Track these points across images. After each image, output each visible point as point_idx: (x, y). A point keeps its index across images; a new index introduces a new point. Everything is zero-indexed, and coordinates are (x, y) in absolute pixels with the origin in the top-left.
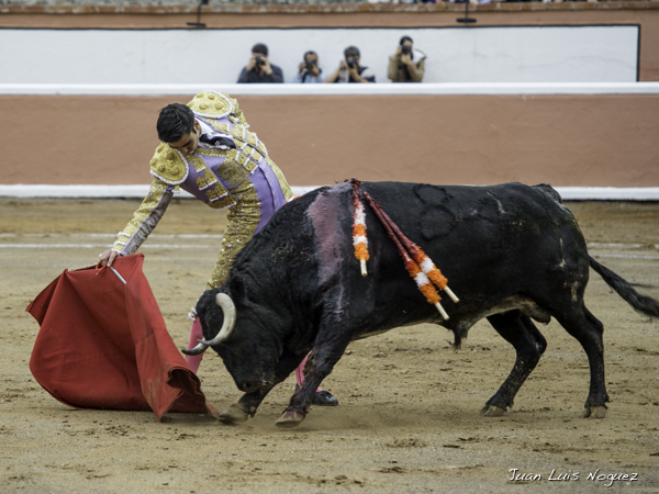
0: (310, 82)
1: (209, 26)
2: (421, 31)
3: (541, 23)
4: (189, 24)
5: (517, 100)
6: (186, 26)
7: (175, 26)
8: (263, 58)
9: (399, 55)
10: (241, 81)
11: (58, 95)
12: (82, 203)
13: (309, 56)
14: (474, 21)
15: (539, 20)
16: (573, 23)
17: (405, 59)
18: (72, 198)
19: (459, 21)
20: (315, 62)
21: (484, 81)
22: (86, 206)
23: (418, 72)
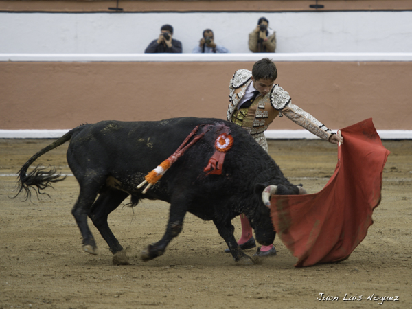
0: (208, 52)
1: (125, 10)
2: (284, 14)
3: (371, 8)
4: (110, 8)
5: (353, 65)
6: (108, 10)
7: (100, 10)
8: (169, 35)
9: (258, 33)
10: (147, 51)
11: (10, 61)
12: (28, 143)
13: (206, 34)
14: (322, 7)
15: (370, 6)
16: (395, 8)
17: (262, 35)
18: (21, 139)
19: (311, 6)
20: (212, 37)
21: (330, 51)
22: (31, 145)
23: (272, 44)
